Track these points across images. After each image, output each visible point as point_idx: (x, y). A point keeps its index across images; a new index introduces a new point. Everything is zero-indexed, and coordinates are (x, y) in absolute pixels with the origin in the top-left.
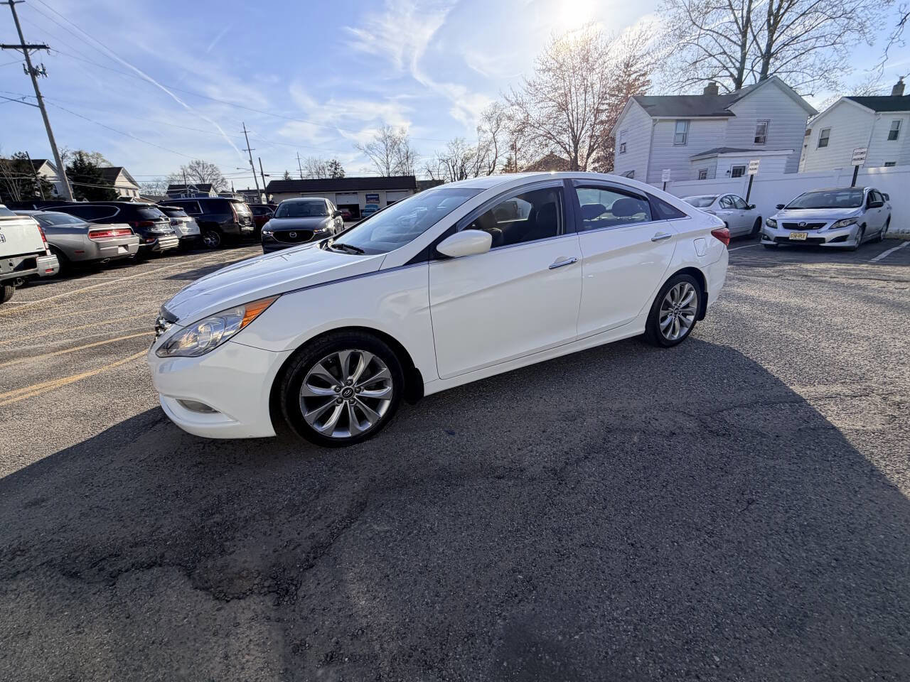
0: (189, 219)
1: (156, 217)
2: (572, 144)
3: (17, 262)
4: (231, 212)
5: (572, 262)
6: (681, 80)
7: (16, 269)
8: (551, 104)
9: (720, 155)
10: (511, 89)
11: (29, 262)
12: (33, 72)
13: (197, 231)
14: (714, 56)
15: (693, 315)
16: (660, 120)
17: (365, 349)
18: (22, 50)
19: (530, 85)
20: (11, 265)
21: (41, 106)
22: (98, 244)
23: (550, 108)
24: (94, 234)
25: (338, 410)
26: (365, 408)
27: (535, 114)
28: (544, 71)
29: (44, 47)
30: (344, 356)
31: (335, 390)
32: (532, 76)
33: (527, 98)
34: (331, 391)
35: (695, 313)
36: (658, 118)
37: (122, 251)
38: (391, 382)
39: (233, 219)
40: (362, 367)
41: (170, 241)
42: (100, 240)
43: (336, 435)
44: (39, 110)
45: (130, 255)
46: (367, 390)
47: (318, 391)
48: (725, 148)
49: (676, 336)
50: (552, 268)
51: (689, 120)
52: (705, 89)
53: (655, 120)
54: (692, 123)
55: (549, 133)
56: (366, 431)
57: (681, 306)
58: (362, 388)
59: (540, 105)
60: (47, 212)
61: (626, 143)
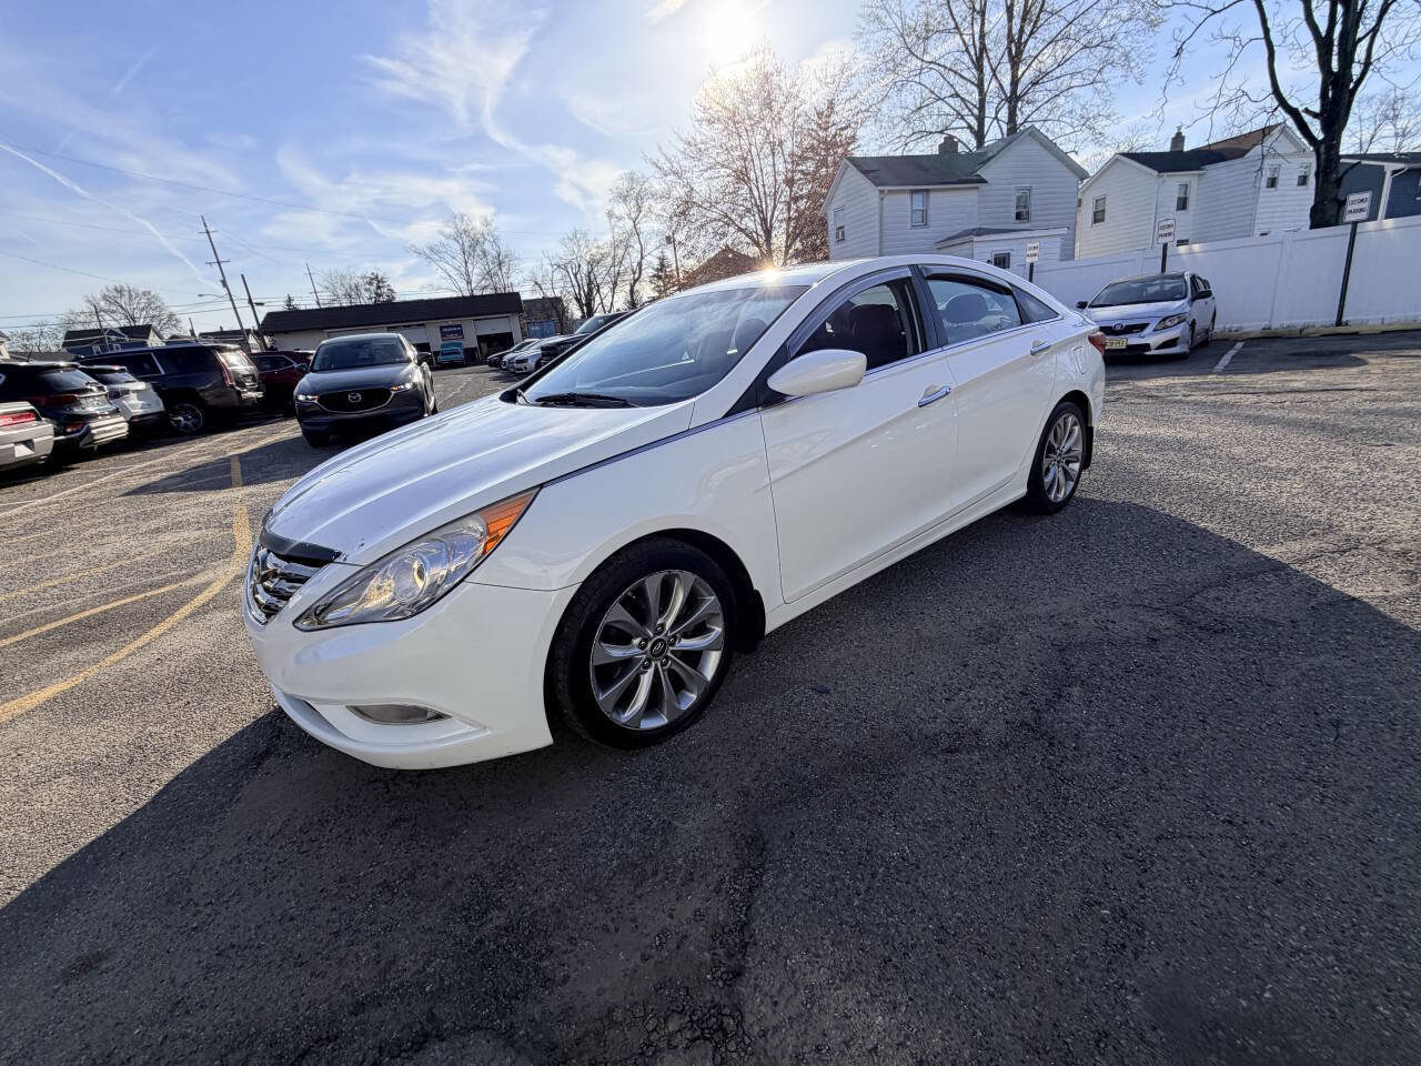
0: (141, 386)
1: (80, 386)
2: (761, 232)
4: (219, 368)
5: (945, 395)
6: (904, 134)
8: (723, 171)
9: (976, 239)
10: (660, 149)
13: (158, 406)
14: (943, 100)
15: (1078, 461)
16: (889, 191)
17: (683, 568)
19: (689, 144)
23: (723, 178)
25: (646, 680)
26: (683, 668)
27: (702, 188)
28: (710, 122)
30: (652, 584)
31: (640, 645)
32: (689, 131)
33: (685, 163)
34: (633, 650)
35: (1080, 458)
36: (886, 188)
37: (22, 452)
38: (720, 619)
39: (224, 379)
40: (679, 599)
41: (110, 427)
43: (648, 724)
45: (38, 459)
46: (685, 639)
47: (617, 653)
48: (980, 229)
49: (1061, 496)
50: (921, 406)
51: (927, 191)
52: (940, 146)
53: (881, 192)
54: (932, 195)
55: (726, 216)
56: (689, 709)
57: (1065, 450)
58: (678, 636)
59: (706, 175)
61: (842, 227)
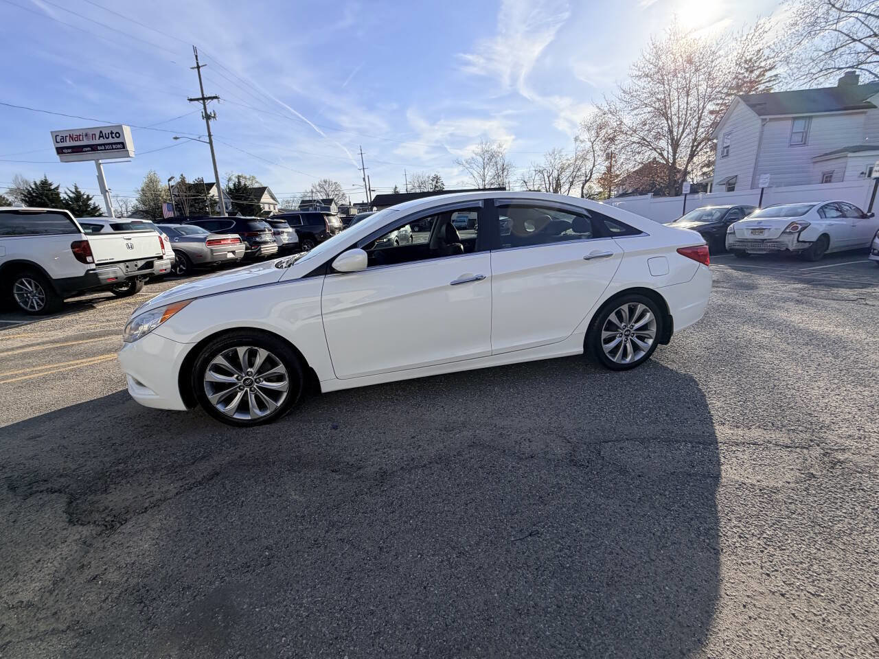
0: (290, 230)
1: (262, 228)
2: (670, 150)
3: (140, 264)
4: (324, 223)
5: (477, 279)
6: (812, 71)
7: (139, 269)
8: (649, 109)
9: (850, 155)
10: (605, 97)
11: (149, 264)
12: (208, 117)
13: (296, 239)
14: (859, 41)
15: (651, 338)
16: (770, 119)
17: (261, 347)
18: (202, 101)
19: (624, 92)
20: (136, 265)
21: (211, 143)
22: (212, 250)
23: (646, 113)
24: (210, 242)
25: (239, 396)
26: (265, 398)
27: (628, 121)
28: (639, 77)
29: (216, 98)
30: (242, 351)
31: (237, 378)
32: (628, 83)
33: (620, 106)
34: (233, 379)
35: (654, 337)
36: (768, 117)
37: (230, 256)
38: (287, 378)
39: (325, 230)
40: (259, 361)
41: (272, 248)
42: (214, 247)
43: (237, 416)
44: (209, 145)
45: (237, 259)
46: (266, 381)
47: (221, 378)
48: (862, 146)
49: (628, 360)
50: (454, 284)
51: (811, 117)
52: (840, 79)
53: (763, 120)
54: (815, 122)
55: (645, 140)
56: (265, 416)
57: (635, 328)
58: (261, 379)
59: (635, 112)
60: (183, 226)
61: (728, 146)
